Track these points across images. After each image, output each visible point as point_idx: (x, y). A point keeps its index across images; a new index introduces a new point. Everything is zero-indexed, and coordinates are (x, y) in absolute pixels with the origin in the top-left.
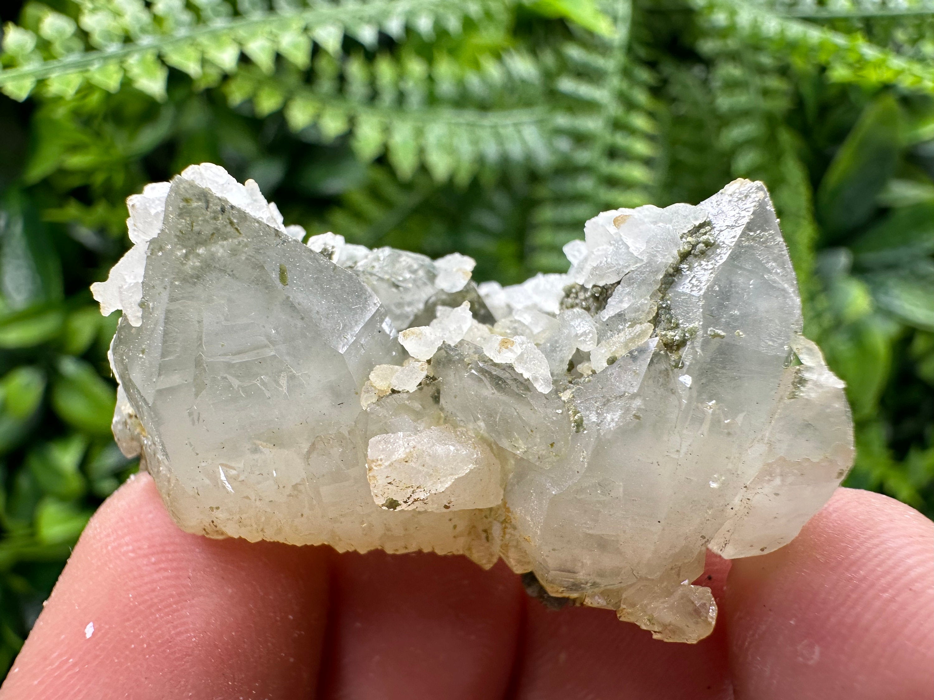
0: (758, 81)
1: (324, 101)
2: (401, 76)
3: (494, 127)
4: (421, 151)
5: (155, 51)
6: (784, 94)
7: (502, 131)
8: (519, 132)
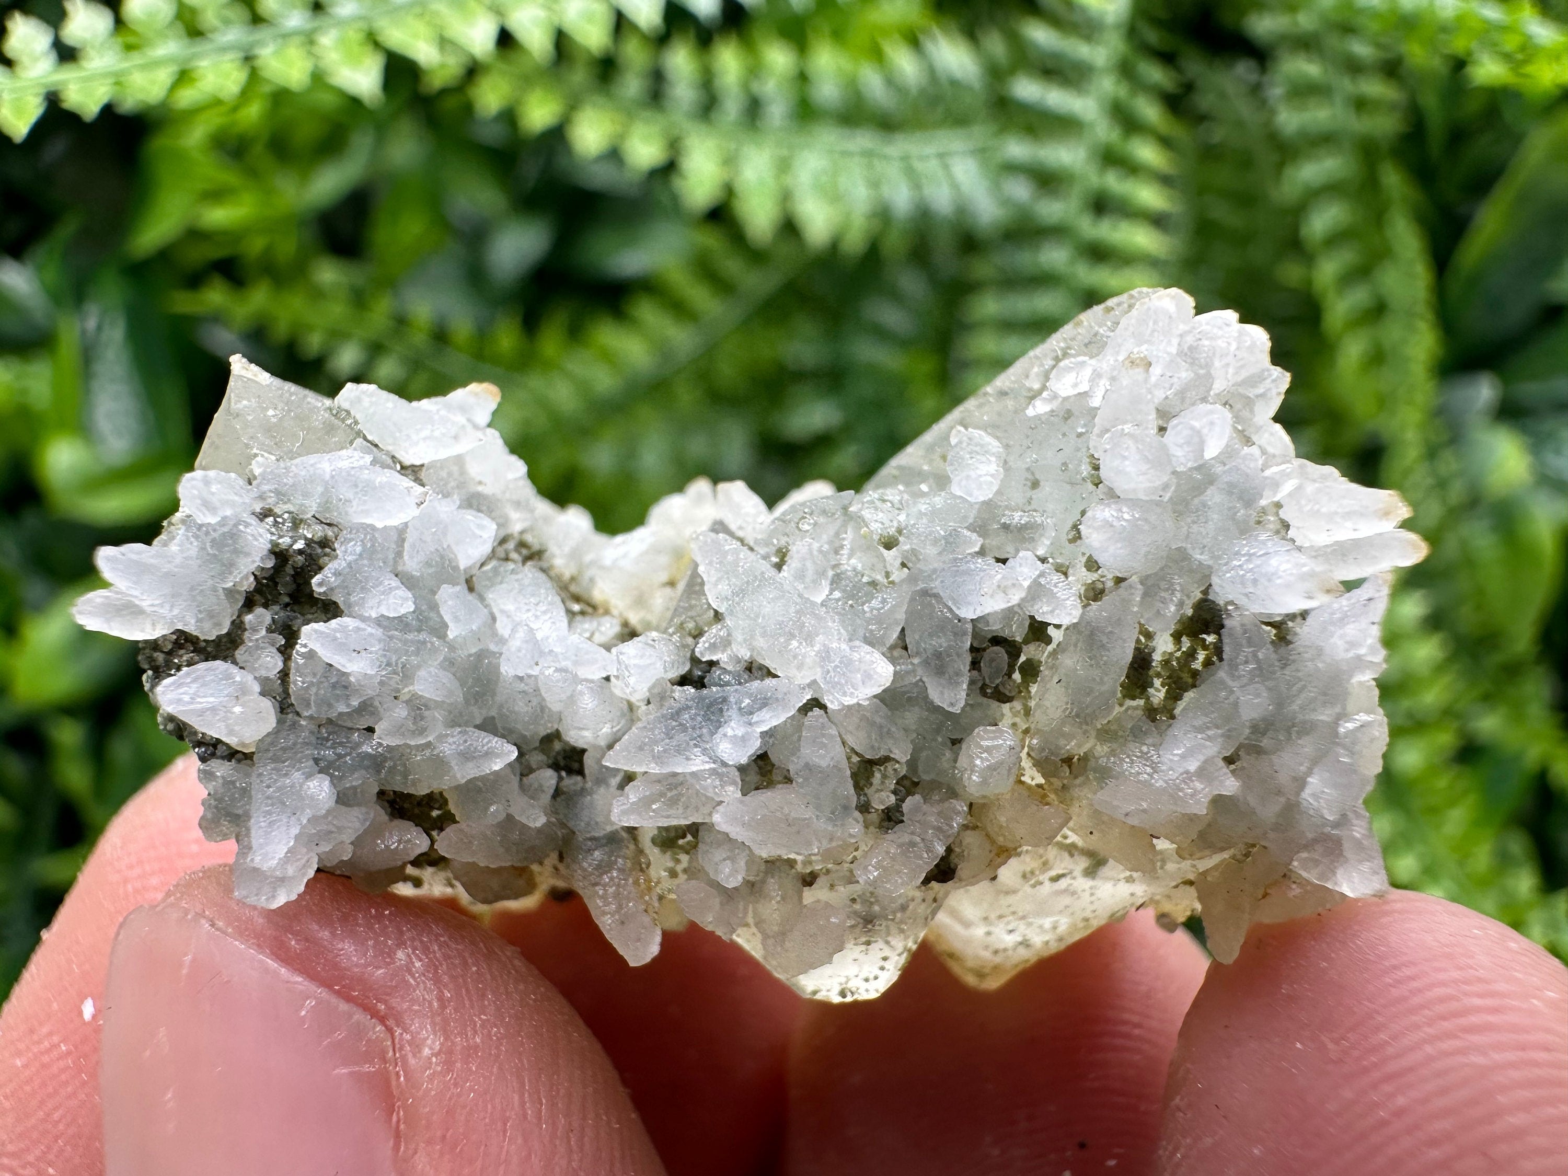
0: (1347, 85)
1: (629, 113)
2: (754, 70)
3: (905, 158)
4: (786, 197)
5: (363, 25)
6: (1393, 107)
7: (918, 165)
8: (946, 167)
